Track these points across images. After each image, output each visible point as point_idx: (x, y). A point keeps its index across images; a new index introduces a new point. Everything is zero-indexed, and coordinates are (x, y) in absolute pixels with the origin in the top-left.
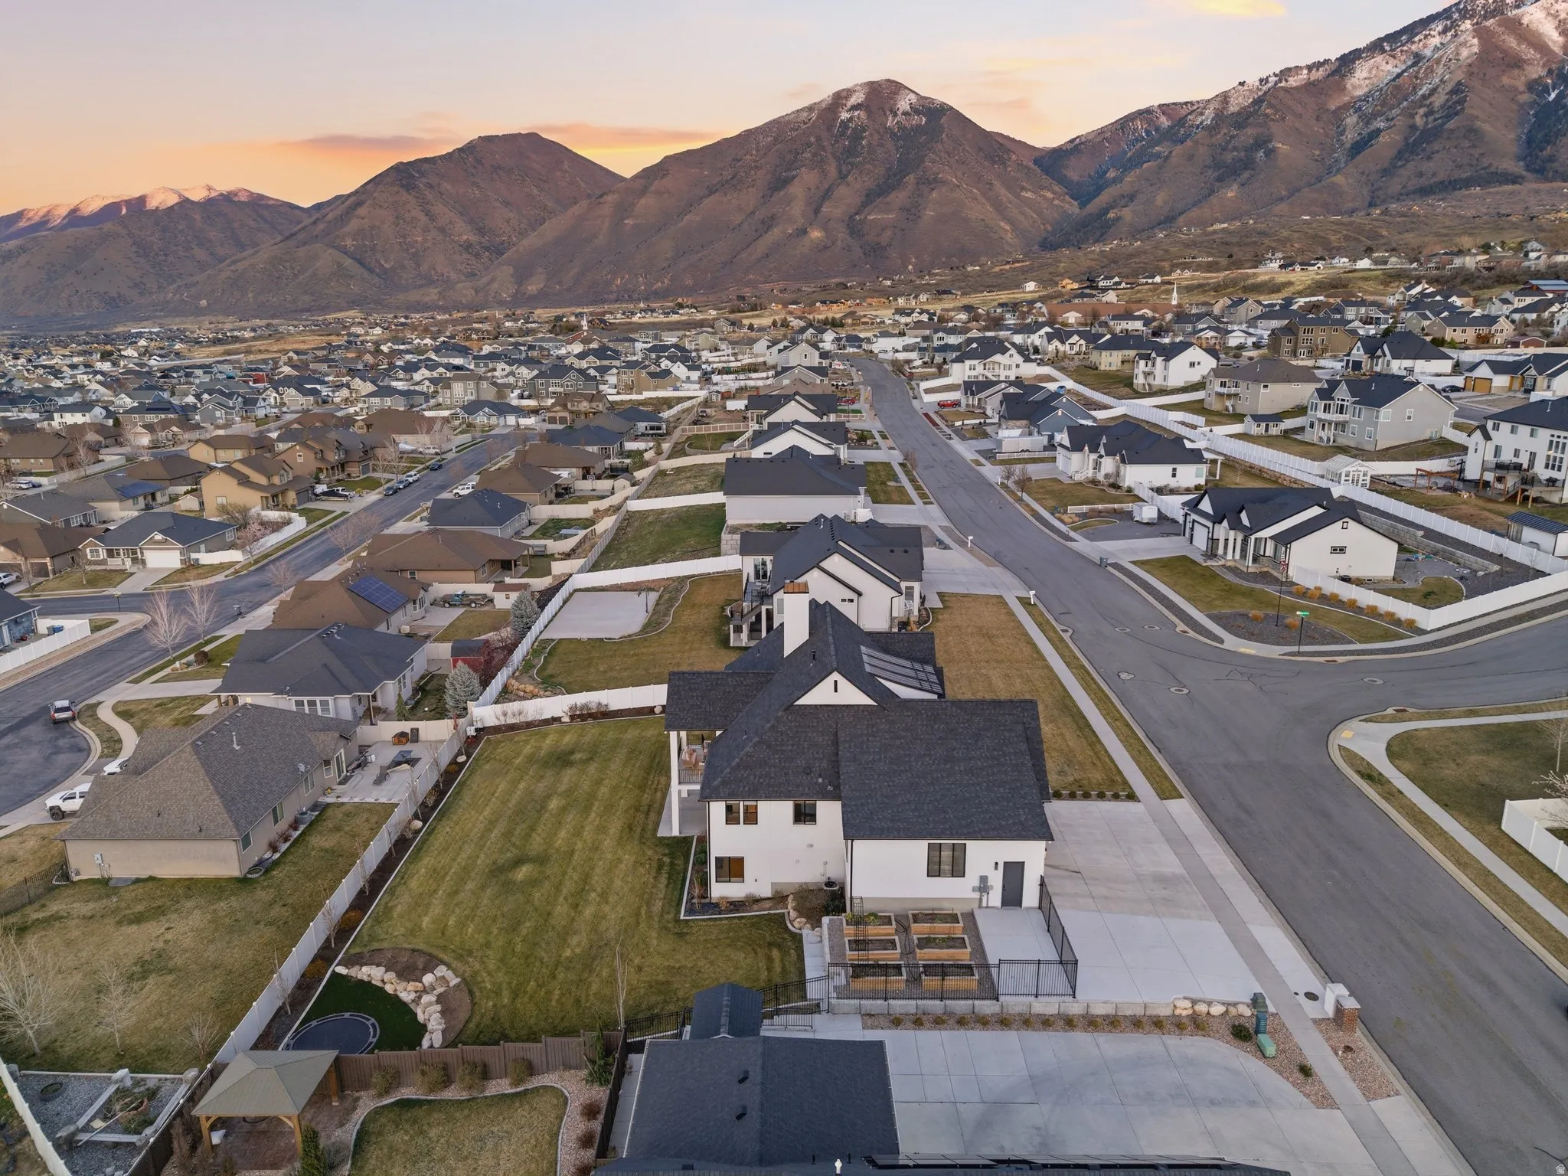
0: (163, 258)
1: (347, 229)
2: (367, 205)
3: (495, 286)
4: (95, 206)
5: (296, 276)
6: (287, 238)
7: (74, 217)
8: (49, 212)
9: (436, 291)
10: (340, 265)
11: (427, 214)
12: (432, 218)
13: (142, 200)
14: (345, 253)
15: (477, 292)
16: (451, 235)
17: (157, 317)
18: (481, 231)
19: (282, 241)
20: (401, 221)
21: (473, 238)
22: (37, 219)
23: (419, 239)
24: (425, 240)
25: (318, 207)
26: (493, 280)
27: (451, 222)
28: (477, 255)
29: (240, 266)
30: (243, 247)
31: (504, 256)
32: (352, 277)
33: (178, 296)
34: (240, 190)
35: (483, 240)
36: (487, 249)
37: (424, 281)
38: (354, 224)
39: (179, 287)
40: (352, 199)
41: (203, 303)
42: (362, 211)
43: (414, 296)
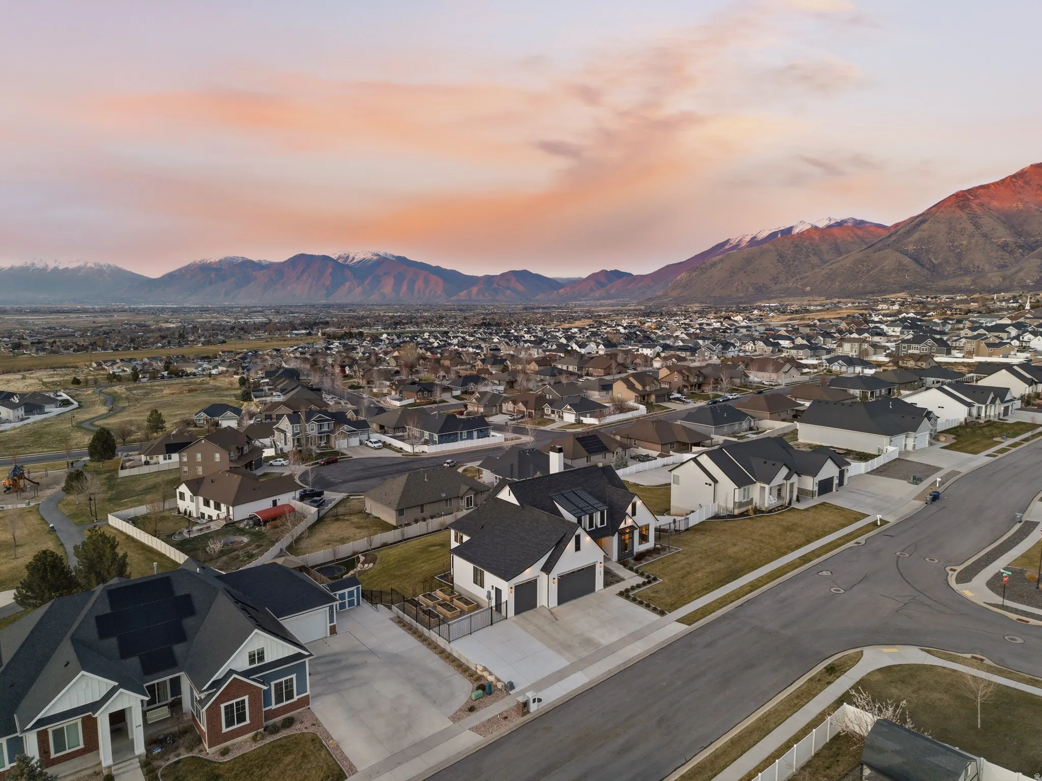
0: (792, 262)
1: (910, 239)
2: (929, 221)
3: (1022, 274)
4: (765, 234)
5: (869, 271)
6: (869, 247)
7: (753, 242)
8: (740, 241)
9: (968, 279)
10: (900, 263)
11: (974, 225)
12: (977, 226)
13: (790, 229)
14: (907, 255)
15: (1004, 279)
16: (991, 238)
17: (781, 297)
18: (1019, 234)
19: (865, 249)
20: (953, 232)
21: (1010, 239)
22: (734, 243)
23: (964, 243)
24: (970, 243)
25: (897, 225)
26: (1020, 270)
27: (993, 229)
28: (1011, 252)
29: (835, 266)
30: (840, 254)
31: (1035, 252)
32: (908, 270)
33: (795, 284)
34: (849, 219)
35: (1019, 241)
36: (1021, 247)
37: (963, 272)
38: (916, 235)
39: (797, 279)
40: (918, 219)
41: (808, 288)
42: (925, 226)
43: (951, 283)
